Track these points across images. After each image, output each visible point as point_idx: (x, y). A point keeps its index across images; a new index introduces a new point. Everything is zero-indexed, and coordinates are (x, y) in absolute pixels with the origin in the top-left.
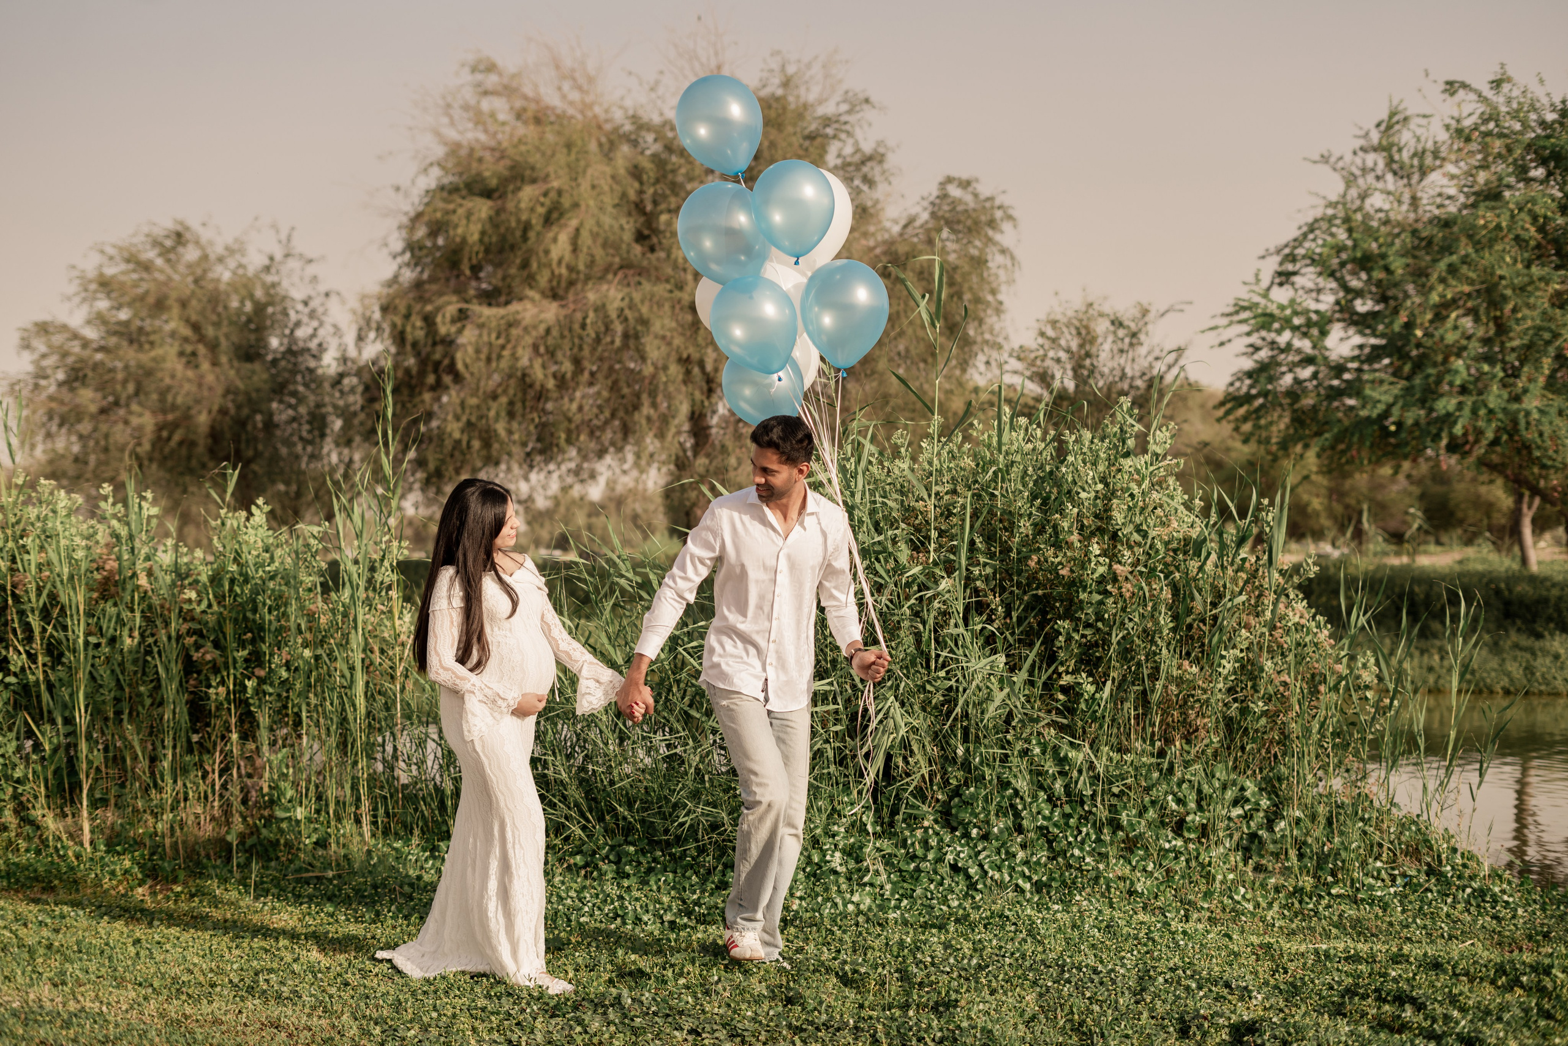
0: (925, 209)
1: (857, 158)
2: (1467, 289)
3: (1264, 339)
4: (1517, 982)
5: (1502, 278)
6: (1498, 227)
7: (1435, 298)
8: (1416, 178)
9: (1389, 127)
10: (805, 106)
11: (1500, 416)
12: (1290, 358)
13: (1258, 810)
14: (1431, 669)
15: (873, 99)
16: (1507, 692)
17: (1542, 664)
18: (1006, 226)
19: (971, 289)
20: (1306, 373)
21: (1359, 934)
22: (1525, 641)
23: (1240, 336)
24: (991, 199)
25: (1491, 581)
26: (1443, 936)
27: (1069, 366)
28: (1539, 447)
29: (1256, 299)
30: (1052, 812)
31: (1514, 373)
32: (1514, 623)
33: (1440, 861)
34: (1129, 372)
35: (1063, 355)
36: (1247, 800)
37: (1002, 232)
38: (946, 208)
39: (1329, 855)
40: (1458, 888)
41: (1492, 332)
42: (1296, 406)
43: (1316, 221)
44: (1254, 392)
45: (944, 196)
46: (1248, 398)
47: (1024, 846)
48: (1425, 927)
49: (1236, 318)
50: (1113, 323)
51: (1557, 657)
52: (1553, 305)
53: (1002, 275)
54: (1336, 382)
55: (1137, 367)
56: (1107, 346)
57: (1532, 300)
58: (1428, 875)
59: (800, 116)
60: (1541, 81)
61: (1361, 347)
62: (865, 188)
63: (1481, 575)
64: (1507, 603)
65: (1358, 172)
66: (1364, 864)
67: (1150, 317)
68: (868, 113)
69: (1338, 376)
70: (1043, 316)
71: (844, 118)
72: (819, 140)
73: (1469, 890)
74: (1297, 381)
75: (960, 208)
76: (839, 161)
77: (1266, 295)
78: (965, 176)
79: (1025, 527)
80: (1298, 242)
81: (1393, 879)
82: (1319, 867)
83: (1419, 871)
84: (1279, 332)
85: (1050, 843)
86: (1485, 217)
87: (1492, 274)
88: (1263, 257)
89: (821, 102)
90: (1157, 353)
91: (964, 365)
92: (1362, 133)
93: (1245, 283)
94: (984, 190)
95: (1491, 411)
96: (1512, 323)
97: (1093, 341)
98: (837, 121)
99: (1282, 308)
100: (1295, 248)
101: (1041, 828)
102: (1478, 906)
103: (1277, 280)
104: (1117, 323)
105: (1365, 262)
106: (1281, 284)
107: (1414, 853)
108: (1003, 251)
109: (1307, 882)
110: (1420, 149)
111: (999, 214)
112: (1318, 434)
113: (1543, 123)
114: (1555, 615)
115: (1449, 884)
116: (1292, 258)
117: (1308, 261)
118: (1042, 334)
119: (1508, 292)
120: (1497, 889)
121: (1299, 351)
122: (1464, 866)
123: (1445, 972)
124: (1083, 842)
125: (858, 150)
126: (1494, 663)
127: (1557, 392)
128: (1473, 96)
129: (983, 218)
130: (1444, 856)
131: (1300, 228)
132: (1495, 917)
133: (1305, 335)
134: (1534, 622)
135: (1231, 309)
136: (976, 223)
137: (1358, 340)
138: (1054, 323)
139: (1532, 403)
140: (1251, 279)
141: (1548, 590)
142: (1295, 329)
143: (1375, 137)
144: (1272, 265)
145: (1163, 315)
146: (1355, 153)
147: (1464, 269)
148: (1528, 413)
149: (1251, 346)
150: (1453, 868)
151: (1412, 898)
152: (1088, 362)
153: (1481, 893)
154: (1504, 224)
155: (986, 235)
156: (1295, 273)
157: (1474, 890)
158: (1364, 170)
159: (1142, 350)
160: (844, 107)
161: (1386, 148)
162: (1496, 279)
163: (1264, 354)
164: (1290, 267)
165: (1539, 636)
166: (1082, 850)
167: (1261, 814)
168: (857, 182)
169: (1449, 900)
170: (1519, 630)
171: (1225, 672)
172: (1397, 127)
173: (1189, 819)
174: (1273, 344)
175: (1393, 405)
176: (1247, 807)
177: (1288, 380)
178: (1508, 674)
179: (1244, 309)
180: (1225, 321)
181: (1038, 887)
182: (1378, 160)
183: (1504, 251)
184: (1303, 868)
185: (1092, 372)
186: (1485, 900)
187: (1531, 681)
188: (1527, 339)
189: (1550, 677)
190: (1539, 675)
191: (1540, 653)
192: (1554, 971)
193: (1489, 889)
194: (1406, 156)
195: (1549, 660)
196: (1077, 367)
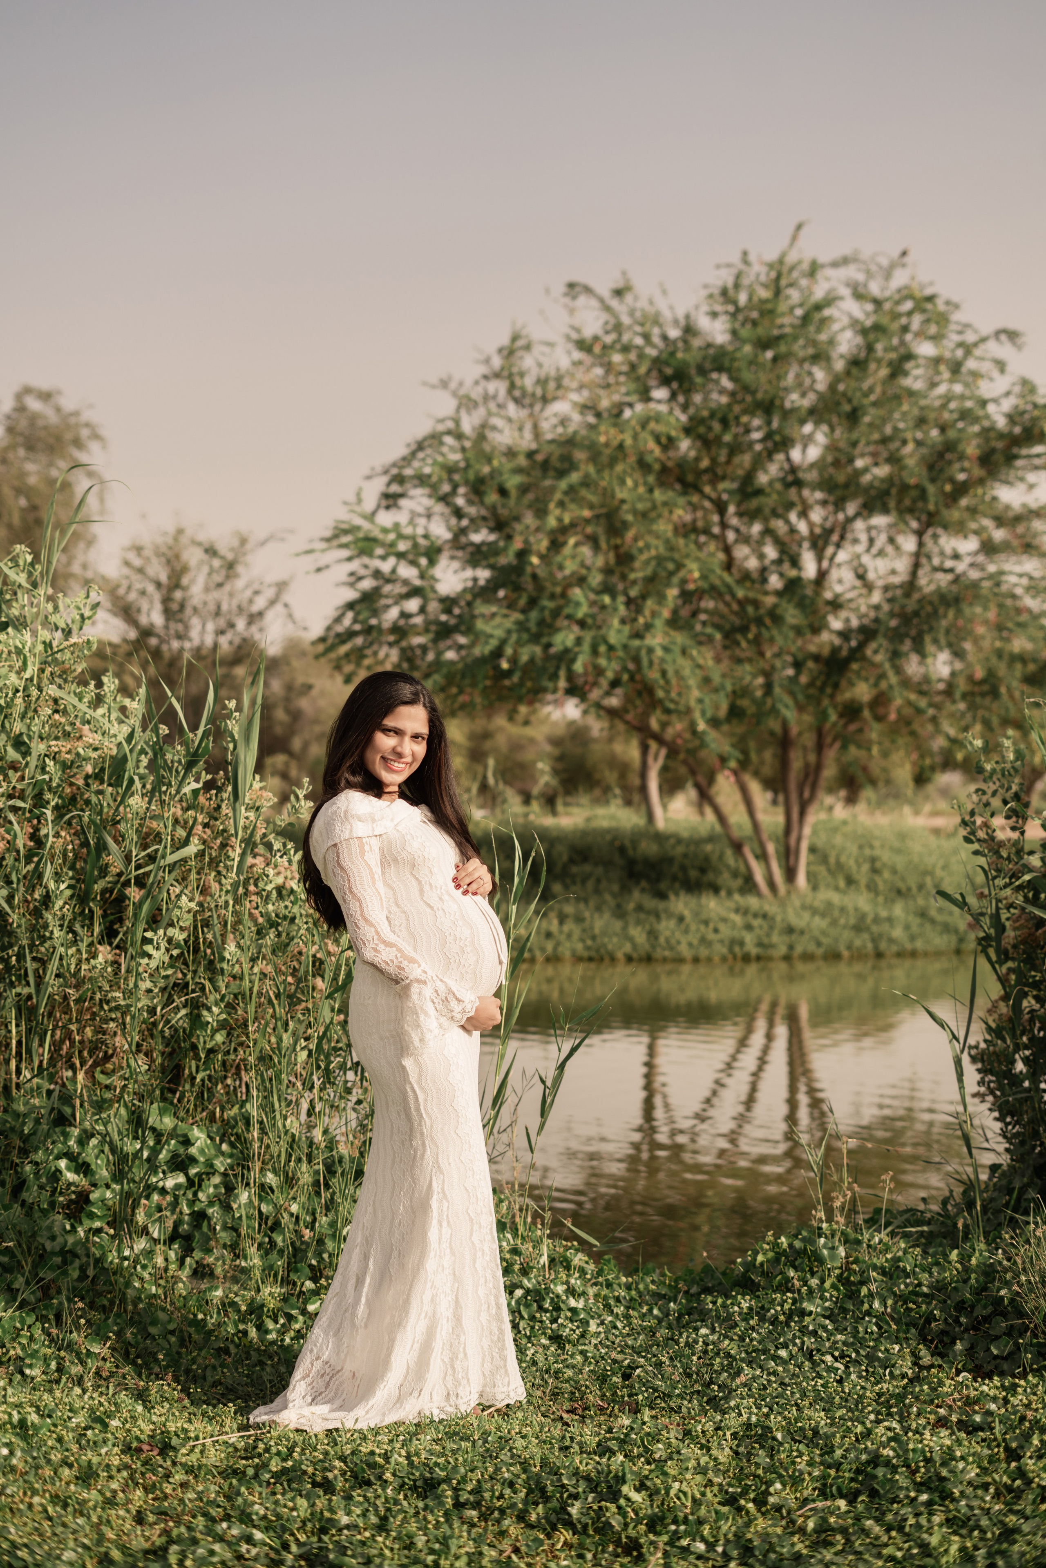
2: (587, 513)
3: (366, 567)
5: (623, 501)
6: (621, 446)
7: (552, 522)
8: (539, 406)
9: (513, 352)
11: (620, 653)
12: (395, 589)
14: (549, 935)
16: (629, 959)
18: (94, 446)
20: (413, 605)
22: (650, 903)
23: (340, 561)
24: (76, 414)
25: (615, 839)
27: (157, 599)
28: (661, 688)
29: (358, 521)
31: (637, 606)
32: (639, 883)
34: (225, 607)
35: (151, 588)
36: (193, 1160)
37: (88, 453)
38: (24, 423)
41: (612, 562)
42: (404, 644)
43: (425, 439)
44: (357, 627)
45: (21, 409)
46: (351, 634)
49: (335, 543)
50: (207, 551)
51: (681, 919)
52: (677, 535)
53: (92, 499)
54: (444, 618)
55: (235, 603)
56: (201, 579)
57: (655, 528)
60: (664, 292)
61: (474, 581)
63: (608, 831)
64: (632, 862)
65: (479, 399)
67: (248, 546)
69: (448, 611)
70: (128, 542)
74: (404, 615)
75: (41, 423)
77: (371, 517)
78: (45, 386)
80: (407, 460)
82: (291, 1267)
84: (383, 558)
86: (606, 435)
87: (613, 496)
88: (369, 478)
90: (256, 587)
92: (483, 358)
93: (346, 503)
94: (68, 403)
95: (611, 648)
96: (634, 552)
97: (185, 569)
99: (385, 531)
100: (401, 467)
102: (532, 1318)
103: (384, 503)
104: (211, 551)
105: (477, 485)
106: (388, 507)
108: (91, 474)
110: (543, 376)
111: (85, 432)
113: (666, 339)
114: (680, 875)
116: (399, 479)
117: (416, 482)
118: (127, 563)
119: (630, 518)
120: (560, 1289)
121: (406, 582)
126: (617, 927)
127: (680, 629)
128: (594, 303)
129: (68, 436)
131: (408, 445)
132: (557, 1339)
133: (412, 563)
134: (658, 880)
135: (328, 533)
136: (59, 439)
137: (471, 573)
138: (139, 549)
139: (656, 640)
140: (352, 498)
141: (674, 847)
142: (401, 556)
143: (497, 362)
144: (379, 485)
145: (263, 543)
146: (477, 380)
147: (584, 492)
148: (650, 650)
149: (352, 574)
152: (178, 595)
154: (627, 443)
155: (72, 456)
156: (402, 495)
157: (528, 1291)
158: (486, 398)
159: (240, 583)
161: (509, 374)
162: (616, 503)
163: (367, 584)
164: (395, 488)
165: (663, 897)
167: (216, 1180)
170: (643, 890)
171: (153, 964)
172: (519, 353)
173: (94, 1196)
174: (377, 574)
175: (507, 639)
176: (193, 1171)
177: (393, 614)
178: (631, 940)
179: (346, 532)
180: (324, 545)
182: (499, 387)
183: (625, 472)
184: (269, 1270)
185: (182, 606)
186: (541, 1308)
187: (653, 947)
188: (649, 571)
189: (673, 941)
190: (662, 940)
191: (663, 916)
192: (625, 1489)
193: (548, 1289)
194: (528, 382)
195: (672, 923)
196: (166, 601)
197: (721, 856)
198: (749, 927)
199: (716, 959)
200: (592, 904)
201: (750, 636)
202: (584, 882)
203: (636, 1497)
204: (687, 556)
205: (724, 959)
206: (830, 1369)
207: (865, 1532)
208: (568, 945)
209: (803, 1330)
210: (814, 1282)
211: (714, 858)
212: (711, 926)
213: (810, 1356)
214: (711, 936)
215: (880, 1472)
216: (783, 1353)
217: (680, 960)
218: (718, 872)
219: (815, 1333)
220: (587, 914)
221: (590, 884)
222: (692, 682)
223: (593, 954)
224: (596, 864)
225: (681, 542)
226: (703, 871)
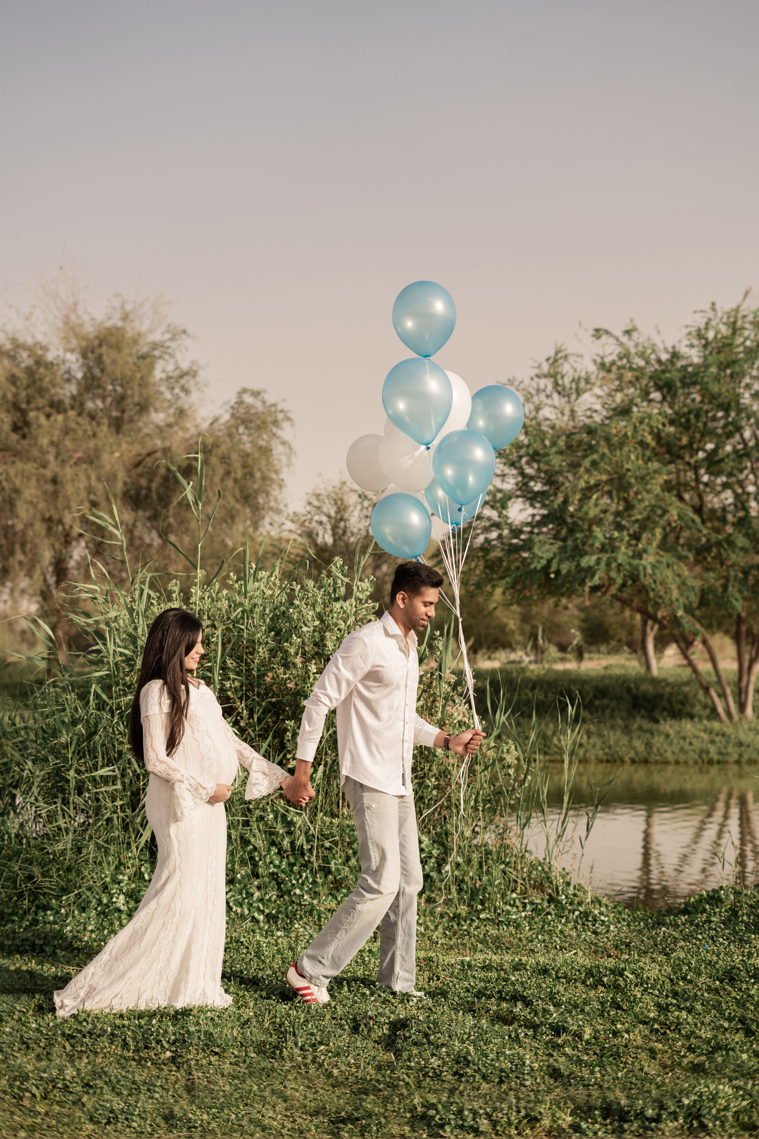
0: (227, 411)
1: (177, 373)
2: (604, 477)
4: (600, 982)
5: (628, 470)
6: (626, 435)
7: (582, 484)
8: (574, 396)
9: (556, 361)
10: (139, 335)
11: (626, 568)
12: (483, 524)
13: (430, 857)
15: (189, 330)
16: (633, 761)
17: (658, 741)
18: (286, 425)
19: (260, 469)
20: (494, 535)
21: (497, 948)
22: (646, 724)
24: (274, 405)
25: (624, 682)
26: (556, 948)
27: (329, 527)
28: (653, 590)
30: (281, 862)
31: (636, 537)
32: (639, 712)
33: (558, 893)
35: (324, 519)
37: (282, 429)
38: (242, 411)
39: (479, 890)
40: (570, 911)
41: (621, 508)
42: (488, 557)
45: (240, 403)
47: (259, 888)
48: (544, 941)
50: (360, 496)
51: (668, 736)
52: (663, 490)
53: (284, 459)
54: (515, 541)
56: (356, 513)
57: (649, 487)
58: (549, 902)
59: (135, 342)
60: (658, 333)
61: (533, 516)
62: (182, 395)
63: (619, 677)
64: (635, 698)
65: (534, 392)
66: (504, 895)
68: (185, 341)
69: (517, 537)
70: (310, 491)
71: (167, 344)
72: (148, 360)
73: (577, 913)
74: (487, 541)
75: (253, 411)
76: (164, 376)
78: (256, 388)
79: (262, 652)
81: (524, 906)
82: (472, 898)
83: (543, 900)
85: (279, 884)
86: (617, 427)
87: (621, 467)
89: (151, 331)
91: (256, 525)
92: (536, 365)
94: (270, 399)
95: (619, 565)
96: (635, 502)
97: (345, 509)
98: (162, 346)
101: (273, 874)
102: (583, 924)
104: (363, 497)
105: (535, 457)
107: (539, 887)
108: (284, 443)
109: (463, 910)
110: (576, 377)
111: (280, 416)
112: (502, 578)
113: (659, 361)
114: (668, 706)
115: (563, 908)
118: (310, 503)
119: (633, 481)
120: (596, 912)
121: (489, 519)
122: (575, 895)
123: (550, 975)
124: (303, 884)
125: (177, 368)
126: (624, 740)
127: (666, 550)
128: (611, 340)
129: (270, 419)
130: (560, 888)
132: (595, 933)
133: (493, 507)
134: (653, 710)
136: (264, 422)
137: (531, 511)
138: (318, 496)
139: (649, 559)
141: (663, 688)
143: (546, 368)
146: (532, 379)
147: (602, 464)
148: (645, 567)
150: (567, 897)
151: (537, 919)
152: (342, 524)
153: (586, 915)
154: (629, 434)
155: (271, 431)
157: (581, 913)
158: (538, 391)
160: (167, 336)
161: (554, 376)
162: (624, 471)
165: (656, 721)
166: (301, 889)
167: (433, 860)
168: (177, 391)
169: (563, 921)
170: (643, 717)
172: (560, 361)
175: (552, 559)
177: (481, 539)
178: (635, 749)
181: (269, 917)
182: (547, 384)
183: (630, 451)
184: (461, 900)
185: (345, 532)
186: (587, 920)
187: (649, 754)
188: (645, 514)
189: (662, 750)
190: (655, 749)
191: (656, 734)
192: (626, 973)
193: (591, 912)
194: (567, 381)
195: (662, 739)
196: (334, 528)
197: (695, 695)
198: (713, 742)
199: (691, 762)
200: (608, 725)
201: (713, 554)
202: (603, 711)
203: (630, 976)
204: (671, 504)
205: (696, 762)
206: (721, 944)
207: (725, 990)
208: (593, 752)
209: (710, 928)
210: (717, 910)
211: (691, 696)
212: (688, 740)
213: (712, 938)
214: (687, 747)
215: (734, 971)
216: (700, 937)
217: (666, 763)
218: (693, 706)
219: (715, 929)
220: (606, 733)
221: (608, 712)
222: (673, 587)
223: (609, 758)
224: (612, 700)
225: (667, 494)
226: (683, 704)
